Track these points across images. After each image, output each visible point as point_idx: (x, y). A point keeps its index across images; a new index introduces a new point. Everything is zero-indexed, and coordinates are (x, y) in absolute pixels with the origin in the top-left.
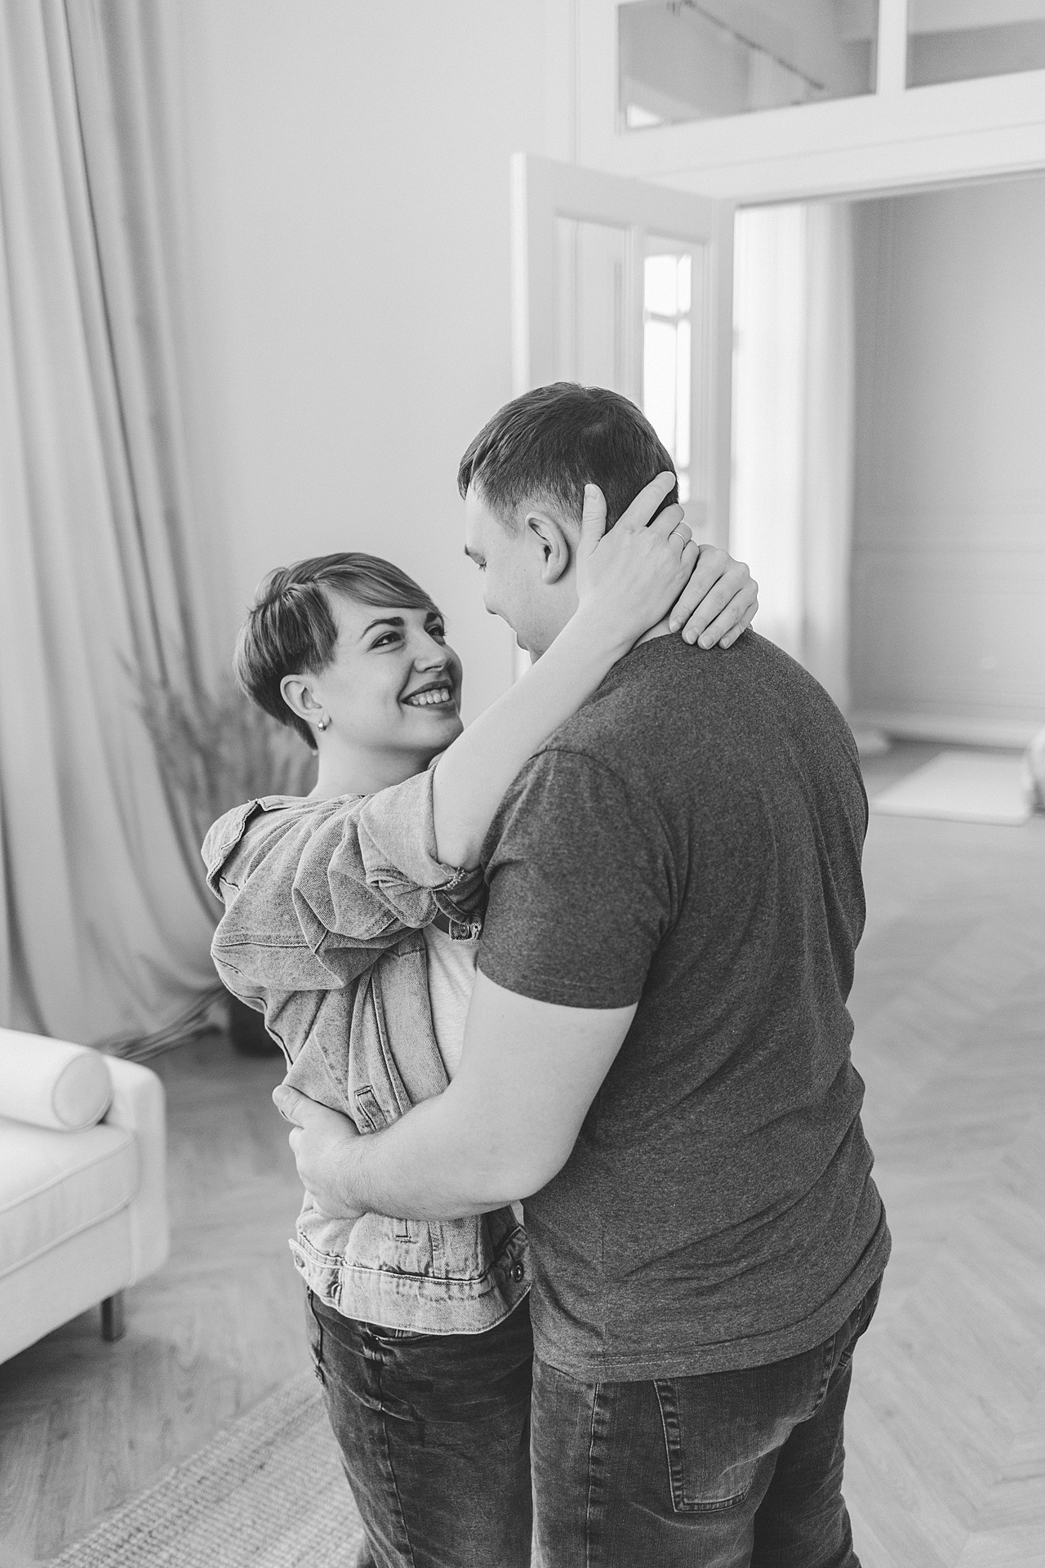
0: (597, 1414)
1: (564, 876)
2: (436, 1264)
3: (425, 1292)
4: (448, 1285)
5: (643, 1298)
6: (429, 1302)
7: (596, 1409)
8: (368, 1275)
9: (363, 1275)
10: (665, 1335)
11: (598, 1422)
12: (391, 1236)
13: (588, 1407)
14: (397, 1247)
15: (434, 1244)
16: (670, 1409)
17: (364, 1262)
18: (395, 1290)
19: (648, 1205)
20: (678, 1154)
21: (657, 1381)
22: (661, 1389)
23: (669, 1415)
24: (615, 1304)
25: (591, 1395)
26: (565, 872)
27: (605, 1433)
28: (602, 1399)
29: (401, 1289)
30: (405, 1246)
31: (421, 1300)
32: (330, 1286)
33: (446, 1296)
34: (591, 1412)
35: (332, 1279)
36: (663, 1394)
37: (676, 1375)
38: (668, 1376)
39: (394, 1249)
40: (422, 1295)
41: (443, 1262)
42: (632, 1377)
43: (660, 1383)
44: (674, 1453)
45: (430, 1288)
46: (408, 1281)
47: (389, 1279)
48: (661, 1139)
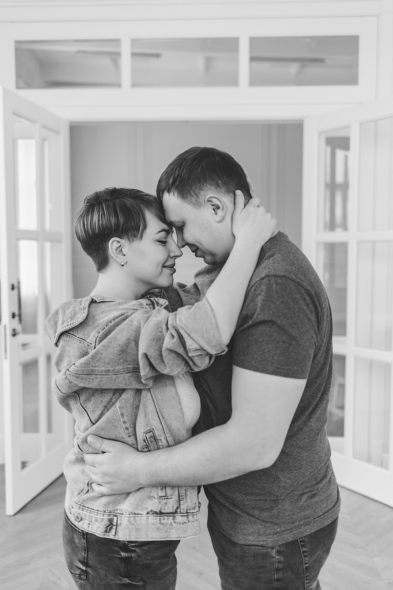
0: (278, 559)
1: (291, 325)
2: (182, 507)
3: (177, 521)
4: (187, 516)
5: (292, 504)
6: (179, 525)
7: (277, 557)
8: (139, 518)
9: (137, 518)
10: (301, 518)
11: (278, 563)
12: (156, 497)
13: (273, 557)
14: (160, 502)
15: (181, 498)
16: (304, 549)
17: (136, 512)
18: (159, 522)
19: (295, 463)
20: (305, 440)
21: (299, 539)
22: (301, 541)
23: (304, 552)
24: (282, 509)
25: (274, 551)
26: (290, 323)
27: (282, 566)
28: (279, 552)
29: (162, 521)
30: (165, 501)
31: (174, 525)
32: (107, 527)
33: (186, 521)
34: (275, 559)
35: (109, 523)
36: (302, 544)
37: (306, 534)
38: (304, 535)
39: (158, 503)
40: (175, 523)
41: (186, 505)
42: (291, 539)
43: (300, 539)
44: (306, 568)
45: (179, 518)
46: (166, 517)
47: (155, 518)
48: (300, 434)
